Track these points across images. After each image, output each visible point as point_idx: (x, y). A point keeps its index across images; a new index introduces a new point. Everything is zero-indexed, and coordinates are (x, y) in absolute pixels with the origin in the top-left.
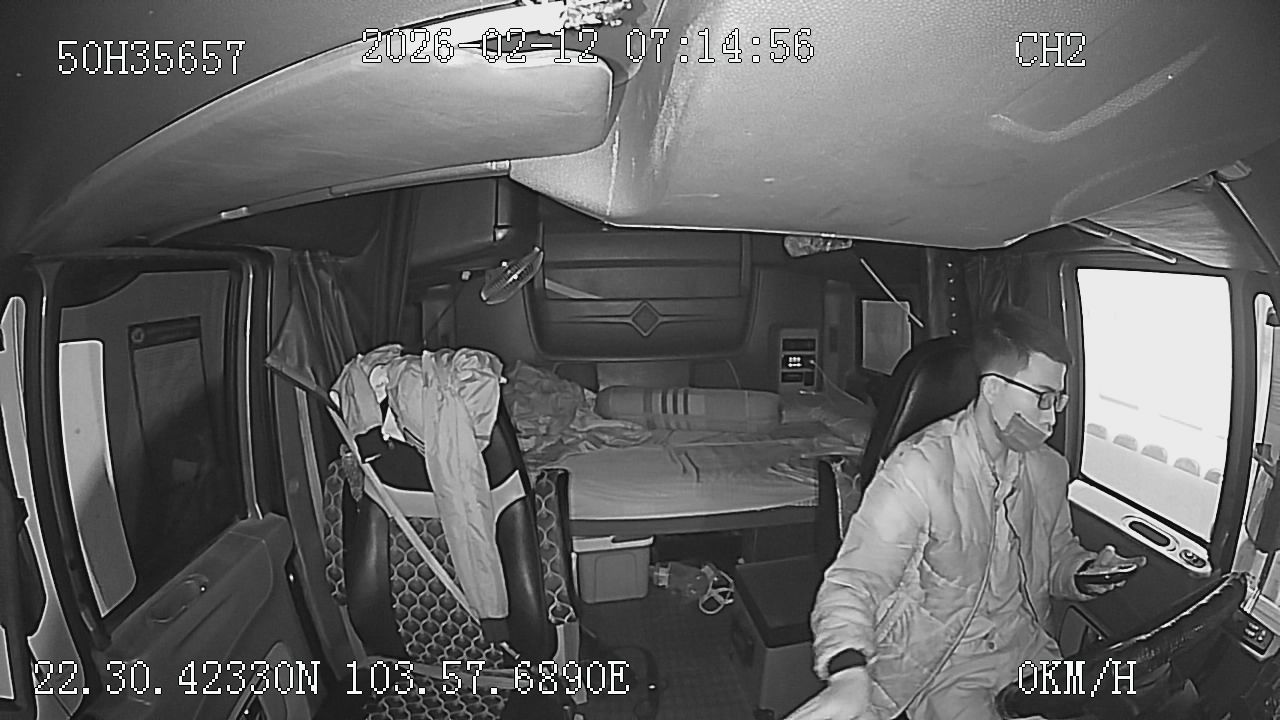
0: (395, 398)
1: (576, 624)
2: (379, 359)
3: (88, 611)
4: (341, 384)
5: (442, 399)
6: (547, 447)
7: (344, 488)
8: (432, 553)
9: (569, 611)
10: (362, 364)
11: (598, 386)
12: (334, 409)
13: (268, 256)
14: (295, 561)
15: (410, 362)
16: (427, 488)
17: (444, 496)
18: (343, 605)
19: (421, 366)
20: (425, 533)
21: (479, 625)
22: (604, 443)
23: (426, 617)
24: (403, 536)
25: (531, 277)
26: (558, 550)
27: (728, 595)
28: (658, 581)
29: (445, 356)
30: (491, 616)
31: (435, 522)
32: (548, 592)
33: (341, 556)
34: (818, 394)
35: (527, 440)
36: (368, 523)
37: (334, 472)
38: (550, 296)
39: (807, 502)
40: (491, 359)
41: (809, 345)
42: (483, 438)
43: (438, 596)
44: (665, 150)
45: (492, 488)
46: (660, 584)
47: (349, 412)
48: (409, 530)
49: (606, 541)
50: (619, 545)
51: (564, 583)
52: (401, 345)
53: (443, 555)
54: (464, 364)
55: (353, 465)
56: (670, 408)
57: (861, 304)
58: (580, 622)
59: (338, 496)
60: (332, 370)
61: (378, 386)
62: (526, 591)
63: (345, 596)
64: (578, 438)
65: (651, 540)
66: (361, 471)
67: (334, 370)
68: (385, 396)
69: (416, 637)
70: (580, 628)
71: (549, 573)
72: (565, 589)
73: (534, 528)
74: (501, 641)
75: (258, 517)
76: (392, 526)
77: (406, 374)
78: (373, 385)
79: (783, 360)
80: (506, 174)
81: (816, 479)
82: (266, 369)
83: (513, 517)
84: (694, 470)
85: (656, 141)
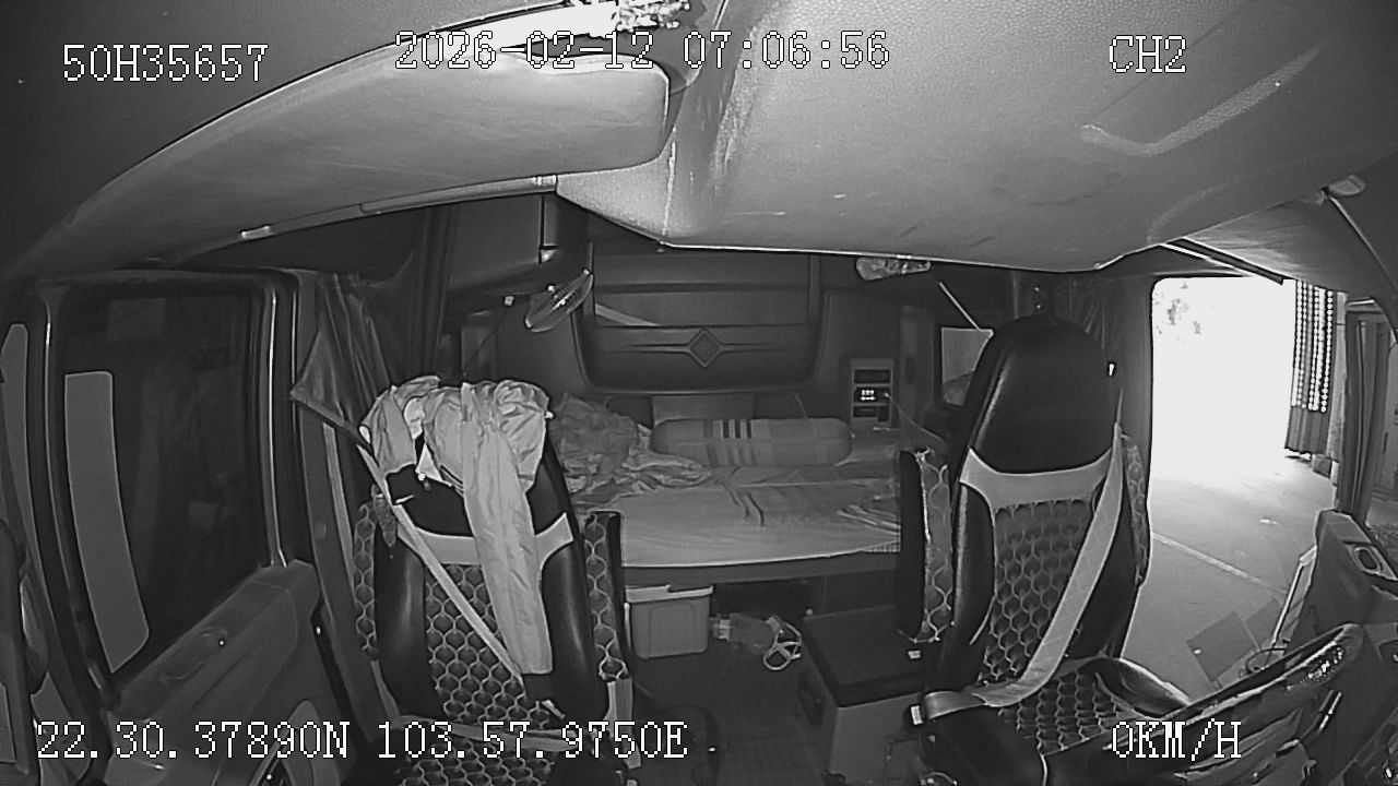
0: (431, 433)
1: (629, 681)
2: (415, 391)
3: (96, 666)
4: (372, 418)
5: (483, 435)
6: (598, 488)
7: (376, 532)
8: (471, 604)
9: (621, 667)
10: (396, 396)
11: (653, 421)
12: (364, 447)
13: (293, 279)
14: (323, 613)
15: (448, 394)
16: (467, 531)
17: (484, 541)
18: (375, 660)
19: (460, 398)
20: (462, 582)
21: (521, 683)
22: (659, 483)
23: (465, 673)
24: (439, 585)
25: (580, 302)
26: (609, 600)
27: (795, 649)
28: (719, 634)
29: (487, 388)
30: (534, 671)
31: (475, 569)
32: (598, 646)
33: (373, 607)
34: (894, 430)
35: (575, 480)
36: (403, 570)
37: (364, 515)
38: (601, 322)
39: (888, 548)
40: (536, 392)
41: (883, 376)
42: (527, 477)
43: (478, 651)
44: (726, 164)
45: (537, 532)
46: (721, 637)
47: (380, 449)
48: (445, 580)
49: (662, 591)
50: (675, 595)
51: (616, 635)
52: (439, 377)
53: (483, 606)
54: (507, 396)
55: (384, 507)
56: (732, 434)
57: (940, 332)
58: (634, 678)
59: (369, 541)
60: (362, 403)
61: (413, 421)
62: (573, 643)
63: (376, 650)
64: (631, 478)
65: (711, 590)
66: (392, 513)
67: (365, 402)
68: (420, 432)
69: (454, 695)
70: (633, 685)
71: (599, 626)
72: (617, 642)
73: (583, 576)
74: (545, 699)
75: (282, 564)
76: (428, 576)
77: (444, 407)
78: (408, 421)
79: (855, 392)
80: (552, 190)
81: (897, 523)
82: (291, 403)
83: (561, 564)
84: (758, 513)
85: (717, 153)
